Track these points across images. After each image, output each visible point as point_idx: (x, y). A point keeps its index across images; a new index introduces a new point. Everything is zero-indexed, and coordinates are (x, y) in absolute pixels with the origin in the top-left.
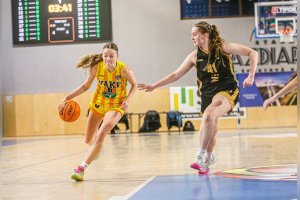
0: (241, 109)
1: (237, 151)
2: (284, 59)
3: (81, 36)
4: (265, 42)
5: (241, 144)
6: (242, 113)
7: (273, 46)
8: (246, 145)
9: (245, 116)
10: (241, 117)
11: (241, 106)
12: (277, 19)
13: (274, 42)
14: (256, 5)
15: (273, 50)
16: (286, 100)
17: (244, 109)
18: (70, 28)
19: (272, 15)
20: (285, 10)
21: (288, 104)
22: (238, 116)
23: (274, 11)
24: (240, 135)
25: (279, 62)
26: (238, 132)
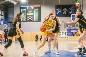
3: (34, 20)
14: (72, 15)
17: (68, 37)
18: (32, 19)
25: (76, 27)
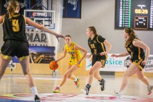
0: (13, 64)
1: (9, 85)
2: (37, 40)
4: (28, 30)
5: (12, 81)
6: (13, 66)
7: (32, 32)
8: (14, 82)
9: (15, 67)
10: (13, 68)
11: (13, 62)
12: (35, 19)
13: (33, 31)
15: (32, 34)
16: (37, 61)
19: (32, 16)
20: (39, 14)
21: (37, 62)
22: (12, 67)
23: (34, 14)
24: (11, 77)
26: (11, 75)
